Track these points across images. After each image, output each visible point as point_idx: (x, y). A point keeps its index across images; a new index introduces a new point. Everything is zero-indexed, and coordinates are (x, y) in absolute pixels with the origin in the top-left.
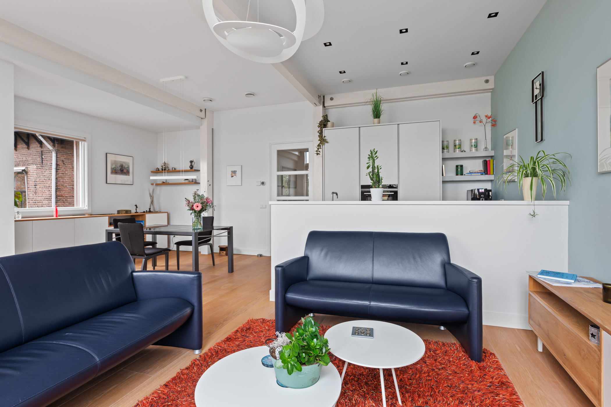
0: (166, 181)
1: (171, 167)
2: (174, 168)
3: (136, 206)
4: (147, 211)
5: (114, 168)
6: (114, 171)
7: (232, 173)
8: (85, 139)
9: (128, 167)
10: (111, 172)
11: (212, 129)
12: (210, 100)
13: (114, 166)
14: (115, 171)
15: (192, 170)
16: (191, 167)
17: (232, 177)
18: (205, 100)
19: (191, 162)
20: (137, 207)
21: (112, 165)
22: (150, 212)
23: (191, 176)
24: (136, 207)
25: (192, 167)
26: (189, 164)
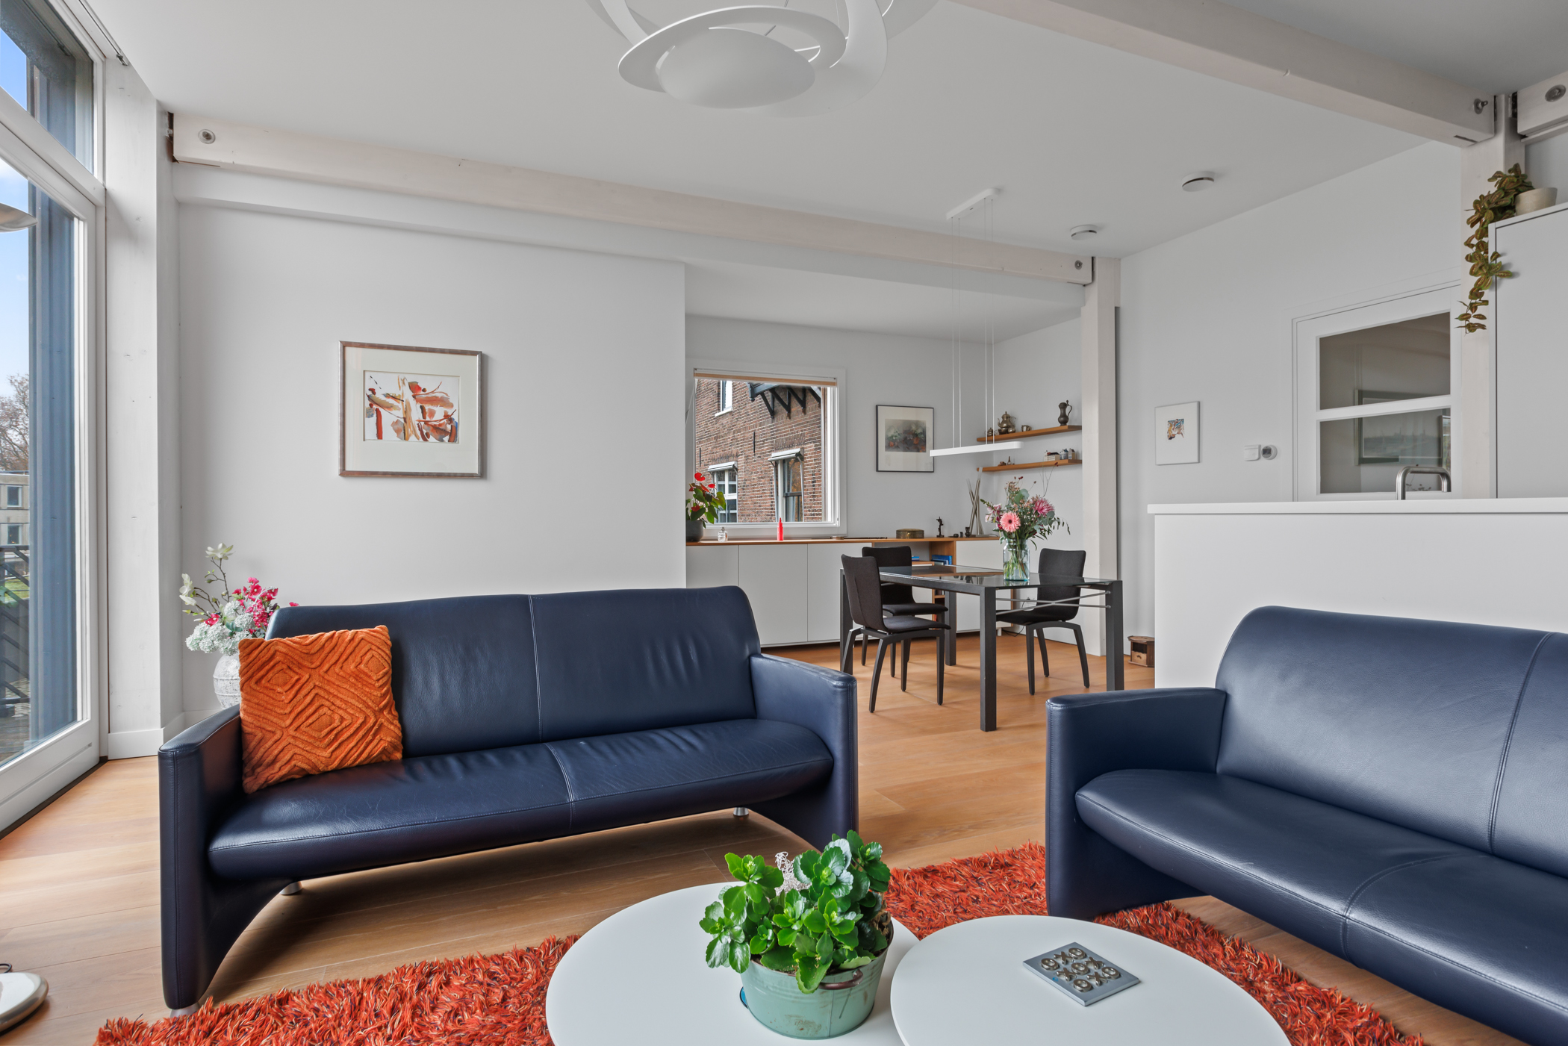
0: (1009, 461)
1: (1021, 422)
2: (1027, 427)
3: (940, 520)
4: (961, 533)
5: (892, 436)
6: (892, 443)
7: (1171, 426)
8: (835, 381)
9: (921, 433)
10: (886, 447)
11: (1117, 309)
12: (1090, 231)
13: (892, 433)
14: (891, 445)
15: (1065, 427)
16: (1062, 419)
17: (1171, 438)
18: (1075, 234)
19: (1063, 406)
20: (941, 524)
21: (888, 429)
22: (969, 535)
23: (1061, 443)
24: (939, 523)
25: (1064, 419)
26: (1058, 412)
